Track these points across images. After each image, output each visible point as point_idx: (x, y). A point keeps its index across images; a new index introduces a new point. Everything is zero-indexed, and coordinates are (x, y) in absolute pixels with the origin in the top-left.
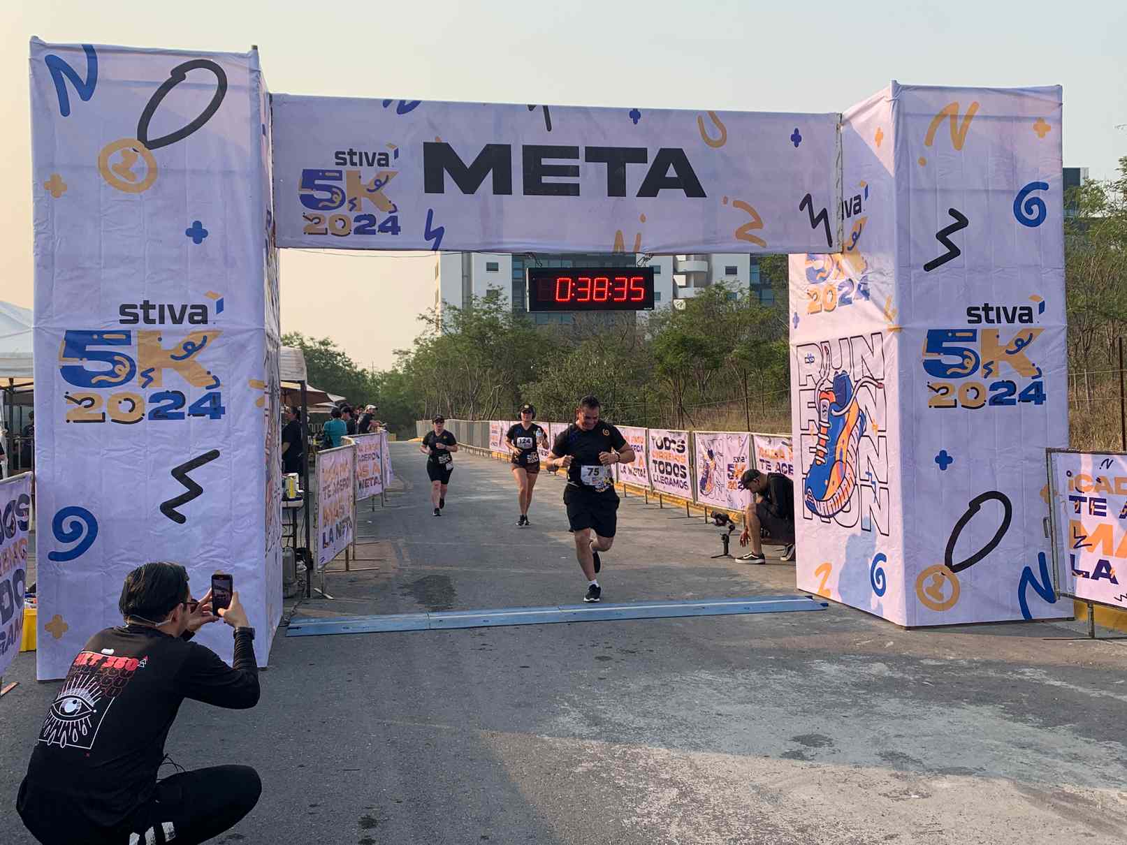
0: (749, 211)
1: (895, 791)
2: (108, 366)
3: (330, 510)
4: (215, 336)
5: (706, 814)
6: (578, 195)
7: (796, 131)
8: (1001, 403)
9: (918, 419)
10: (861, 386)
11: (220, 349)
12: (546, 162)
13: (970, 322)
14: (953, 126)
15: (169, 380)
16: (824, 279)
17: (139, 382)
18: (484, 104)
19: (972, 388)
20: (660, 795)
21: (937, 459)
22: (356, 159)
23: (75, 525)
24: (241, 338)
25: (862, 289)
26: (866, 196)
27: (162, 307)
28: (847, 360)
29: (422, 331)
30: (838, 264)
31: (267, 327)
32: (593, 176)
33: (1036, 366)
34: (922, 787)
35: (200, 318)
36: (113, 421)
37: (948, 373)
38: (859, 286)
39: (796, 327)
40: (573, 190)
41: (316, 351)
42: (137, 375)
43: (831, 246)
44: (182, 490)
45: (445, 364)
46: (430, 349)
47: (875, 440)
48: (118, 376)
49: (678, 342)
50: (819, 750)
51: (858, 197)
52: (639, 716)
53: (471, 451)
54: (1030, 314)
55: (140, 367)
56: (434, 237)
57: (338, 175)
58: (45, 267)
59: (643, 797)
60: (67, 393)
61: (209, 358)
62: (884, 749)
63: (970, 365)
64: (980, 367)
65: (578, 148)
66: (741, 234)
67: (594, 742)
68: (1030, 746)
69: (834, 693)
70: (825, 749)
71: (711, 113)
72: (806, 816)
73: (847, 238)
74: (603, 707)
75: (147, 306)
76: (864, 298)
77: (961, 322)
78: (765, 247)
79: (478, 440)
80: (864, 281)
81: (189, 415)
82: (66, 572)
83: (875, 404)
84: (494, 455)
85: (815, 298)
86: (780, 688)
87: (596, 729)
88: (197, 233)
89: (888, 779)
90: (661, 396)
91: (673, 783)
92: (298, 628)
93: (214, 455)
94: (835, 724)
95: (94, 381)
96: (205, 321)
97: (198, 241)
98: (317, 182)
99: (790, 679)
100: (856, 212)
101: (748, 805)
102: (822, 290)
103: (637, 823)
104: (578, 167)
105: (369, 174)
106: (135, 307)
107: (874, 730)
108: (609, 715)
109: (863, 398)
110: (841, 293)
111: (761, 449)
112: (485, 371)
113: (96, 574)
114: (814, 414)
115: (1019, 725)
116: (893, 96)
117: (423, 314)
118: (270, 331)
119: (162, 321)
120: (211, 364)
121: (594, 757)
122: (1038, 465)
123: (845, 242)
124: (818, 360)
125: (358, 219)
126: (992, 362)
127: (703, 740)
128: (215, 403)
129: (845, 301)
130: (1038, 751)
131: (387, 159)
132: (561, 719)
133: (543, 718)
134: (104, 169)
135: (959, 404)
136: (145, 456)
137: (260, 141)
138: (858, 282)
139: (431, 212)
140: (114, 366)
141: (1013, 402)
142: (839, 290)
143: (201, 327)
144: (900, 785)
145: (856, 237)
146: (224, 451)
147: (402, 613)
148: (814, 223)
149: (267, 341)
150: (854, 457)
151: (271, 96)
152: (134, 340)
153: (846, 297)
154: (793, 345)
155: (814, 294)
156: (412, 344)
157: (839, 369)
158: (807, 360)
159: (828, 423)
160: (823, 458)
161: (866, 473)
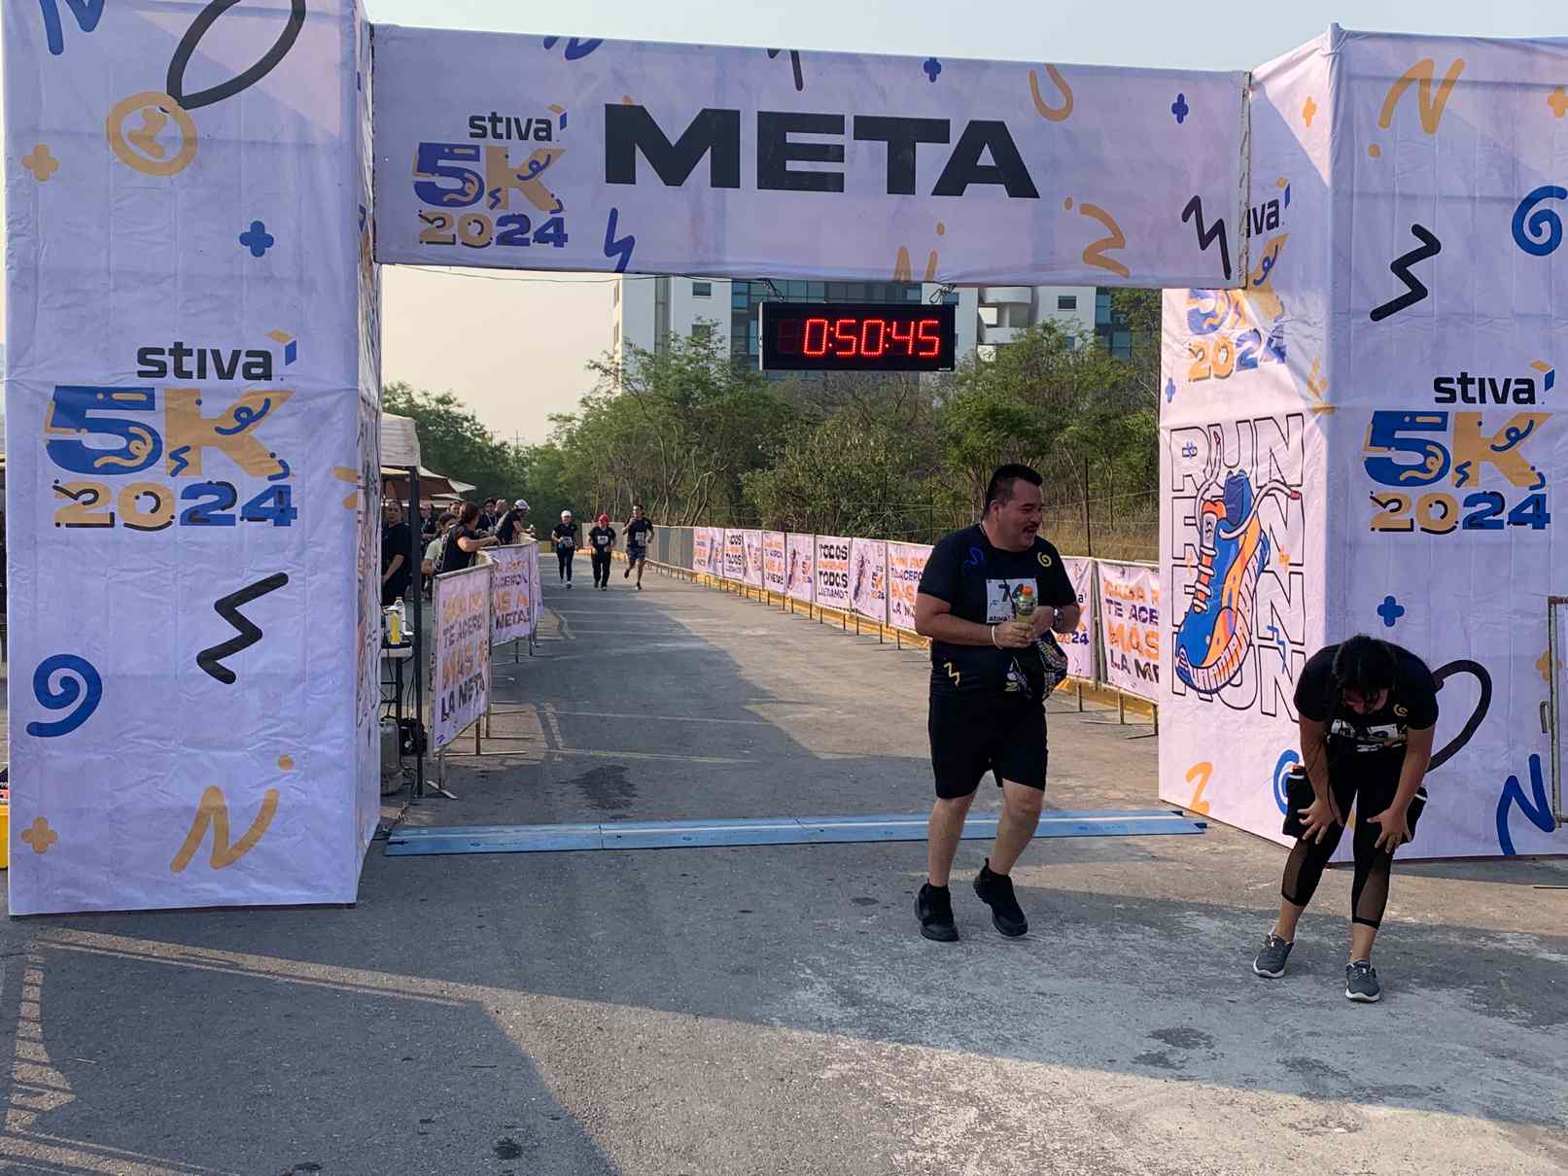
0: (1103, 221)
1: (1307, 1120)
2: (118, 442)
3: (452, 664)
4: (283, 400)
5: (1022, 1149)
6: (842, 190)
7: (1181, 97)
8: (1482, 526)
9: (1353, 546)
10: (1266, 494)
11: (291, 421)
12: (792, 138)
13: (1438, 400)
14: (1425, 97)
15: (212, 465)
16: (1214, 328)
17: (168, 467)
18: (701, 47)
19: (1438, 502)
20: (950, 1118)
21: (1381, 610)
22: (501, 128)
23: (67, 682)
24: (320, 402)
25: (1273, 345)
26: (1287, 202)
27: (202, 353)
28: (1247, 454)
29: (594, 386)
30: (1237, 306)
31: (361, 387)
32: (866, 161)
33: (1537, 471)
34: (1347, 1115)
35: (260, 371)
36: (126, 525)
37: (1402, 478)
38: (1270, 341)
39: (1170, 401)
40: (835, 183)
41: (430, 413)
42: (164, 458)
43: (1228, 277)
44: (232, 633)
45: (628, 438)
46: (605, 413)
47: (1284, 579)
48: (135, 457)
49: (986, 414)
50: (1191, 1052)
51: (1274, 203)
52: (918, 992)
53: (665, 572)
54: (1531, 391)
55: (167, 447)
56: (619, 252)
57: (472, 152)
58: (25, 288)
59: (924, 1120)
60: (57, 482)
61: (275, 432)
62: (1290, 1055)
63: (1435, 465)
64: (1451, 470)
65: (843, 117)
66: (1092, 256)
67: (849, 1031)
68: (1512, 1054)
69: (1214, 964)
70: (1201, 1052)
71: (1051, 69)
72: (1170, 1156)
73: (1255, 267)
74: (863, 978)
75: (179, 351)
76: (1276, 360)
77: (1424, 400)
78: (1127, 276)
79: (675, 552)
80: (1278, 333)
81: (242, 519)
82: (54, 753)
83: (1286, 524)
84: (701, 578)
85: (1201, 354)
86: (1131, 954)
87: (853, 1011)
88: (258, 240)
89: (1296, 1099)
90: (956, 497)
91: (969, 1099)
92: (402, 843)
93: (280, 580)
94: (1217, 1014)
95: (98, 464)
96: (267, 376)
97: (258, 252)
98: (442, 163)
99: (1147, 940)
100: (1270, 227)
101: (1083, 1139)
102: (1212, 346)
103: (915, 1160)
104: (842, 147)
105: (521, 153)
106: (161, 352)
107: (1275, 1025)
108: (873, 990)
109: (1268, 513)
110: (1241, 350)
111: (1109, 584)
112: (688, 451)
113: (97, 757)
114: (1193, 535)
115: (1493, 1021)
116: (1333, 47)
117: (596, 360)
118: (365, 393)
119: (202, 374)
120: (278, 441)
121: (848, 1056)
122: (1535, 622)
123: (1251, 271)
124: (1203, 452)
125: (502, 222)
126: (1468, 464)
127: (1016, 1032)
128: (281, 502)
129: (1246, 363)
130: (1525, 1062)
131: (548, 129)
132: (802, 995)
133: (773, 992)
134: (114, 137)
135: (1417, 526)
136: (175, 580)
137: (354, 100)
138: (1269, 335)
139: (614, 214)
140: (128, 445)
141: (1499, 525)
142: (1238, 346)
143: (263, 385)
144: (1314, 1110)
145: (1268, 264)
146: (295, 575)
147: (560, 823)
148: (1204, 242)
149: (362, 408)
150: (1249, 603)
151: (372, 28)
152: (159, 403)
153: (1250, 357)
154: (1165, 428)
155: (1201, 350)
156: (578, 406)
157: (1234, 467)
158: (1186, 452)
159: (1213, 549)
160: (1204, 603)
161: (1269, 628)
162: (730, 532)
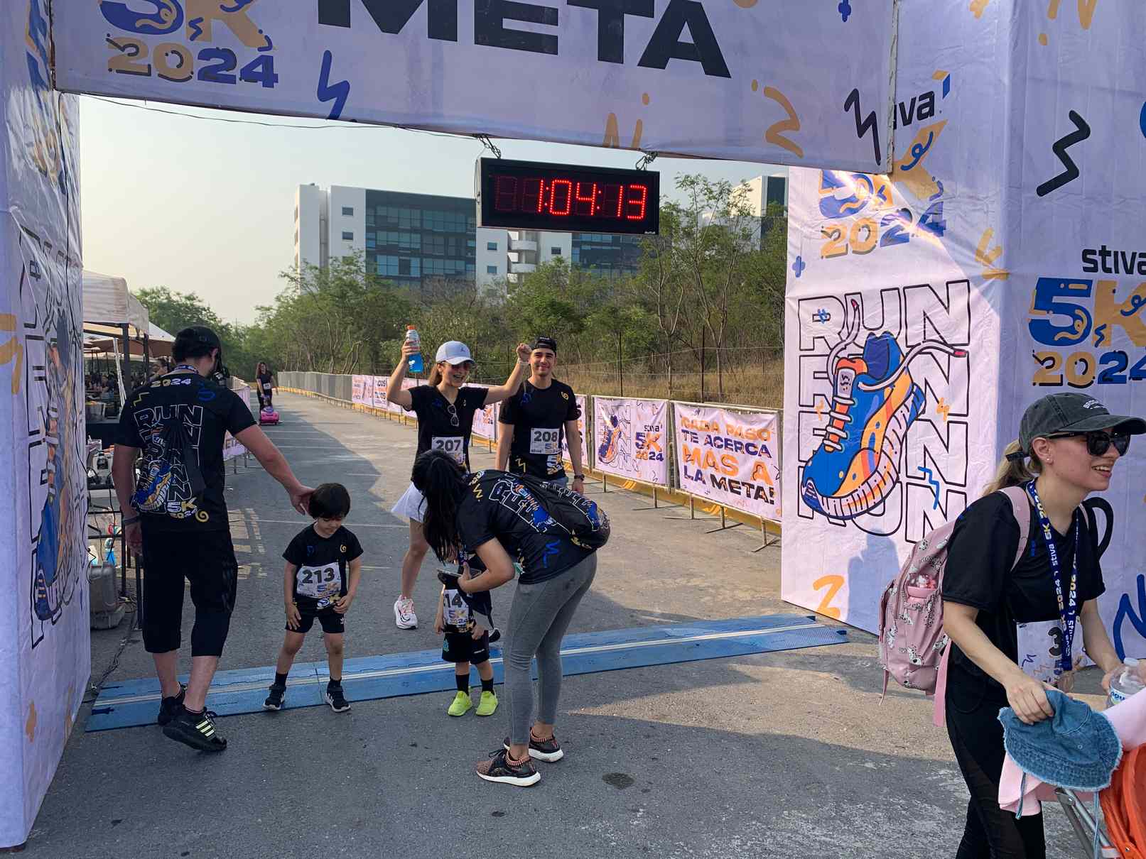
0: (782, 104)
6: (555, 52)
10: (920, 352)
13: (1085, 269)
16: (853, 211)
25: (930, 220)
26: (946, 89)
28: (893, 318)
29: (284, 289)
30: (883, 188)
32: (578, 27)
38: (923, 219)
39: (798, 276)
40: (548, 45)
41: (182, 306)
43: (879, 164)
45: (307, 320)
46: (291, 306)
47: (942, 427)
49: (547, 305)
51: (930, 95)
53: (333, 402)
56: (334, 97)
66: (773, 136)
73: (904, 154)
76: (931, 234)
77: (1076, 269)
79: (339, 391)
80: (937, 209)
83: (947, 379)
84: (357, 406)
85: (836, 235)
92: (107, 711)
100: (921, 117)
102: (850, 226)
104: (556, 10)
109: (921, 369)
110: (886, 229)
111: (686, 419)
112: (345, 328)
114: (824, 387)
117: (286, 272)
123: (895, 160)
124: (837, 316)
125: (205, 55)
129: (894, 237)
138: (923, 212)
139: (328, 57)
142: (883, 224)
145: (919, 151)
148: (861, 130)
150: (897, 447)
153: (900, 233)
154: (790, 298)
155: (835, 232)
156: (274, 301)
157: (878, 329)
158: (818, 318)
159: (850, 399)
160: (838, 443)
161: (920, 468)
162: (377, 378)
